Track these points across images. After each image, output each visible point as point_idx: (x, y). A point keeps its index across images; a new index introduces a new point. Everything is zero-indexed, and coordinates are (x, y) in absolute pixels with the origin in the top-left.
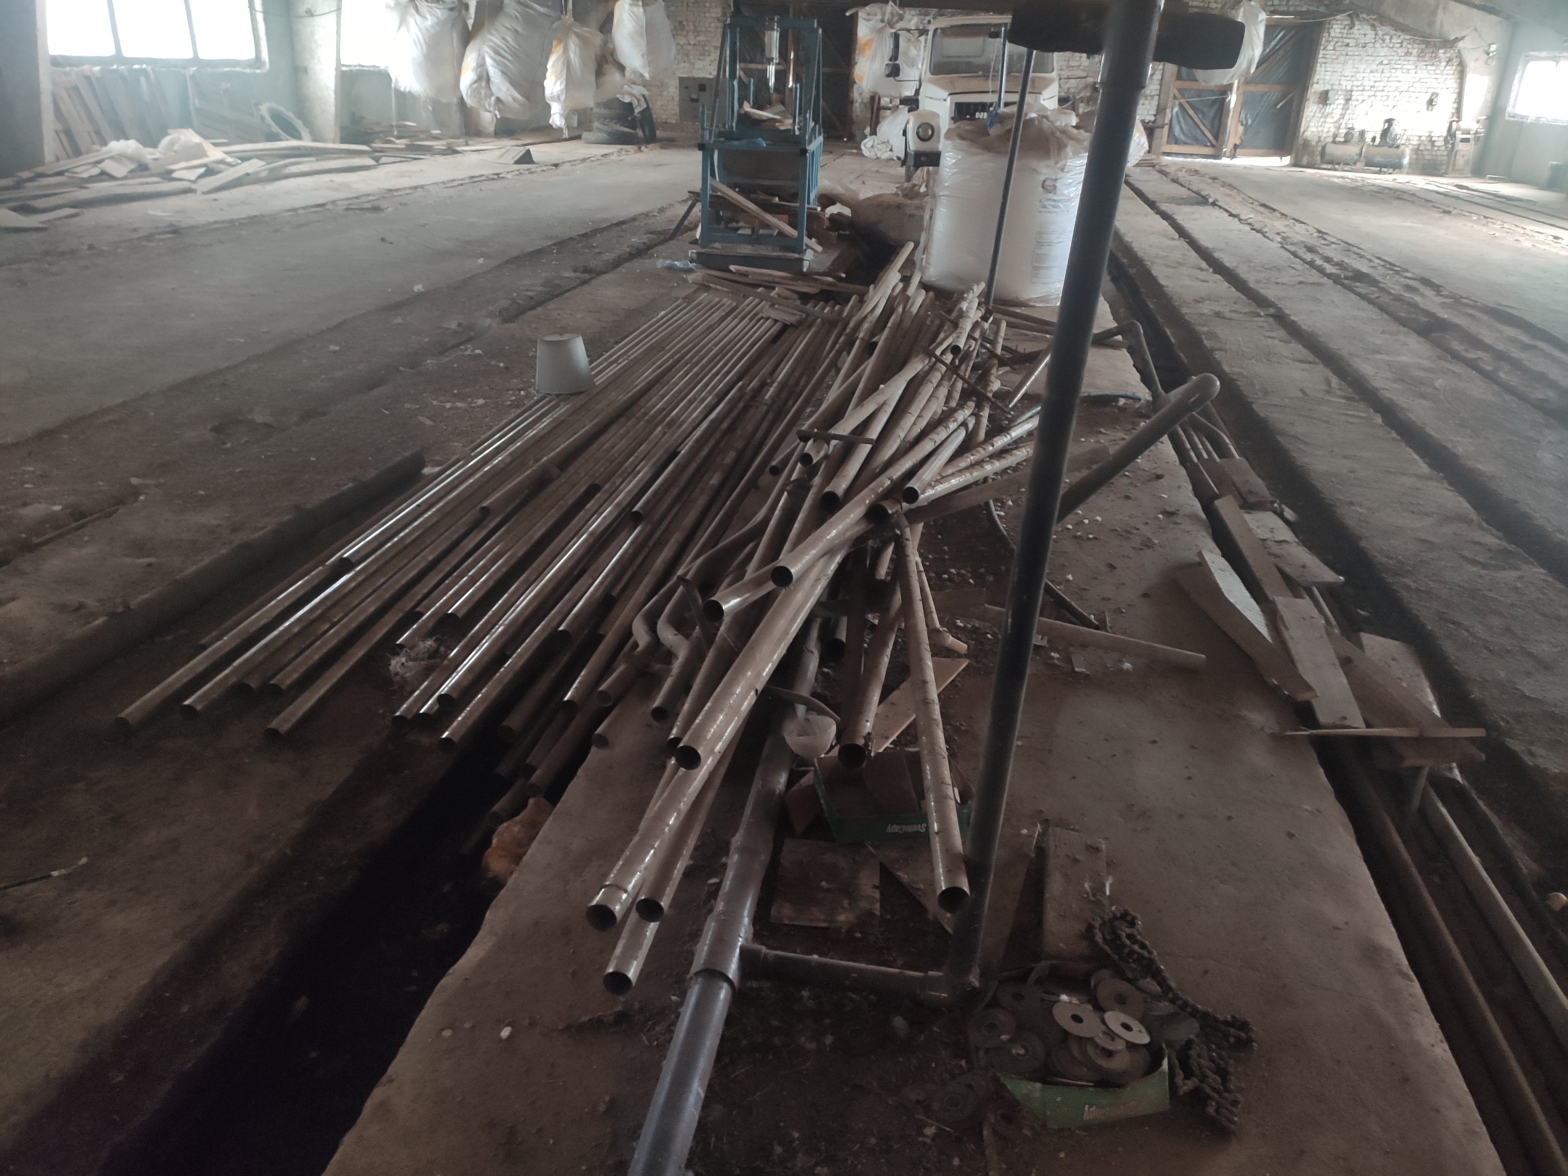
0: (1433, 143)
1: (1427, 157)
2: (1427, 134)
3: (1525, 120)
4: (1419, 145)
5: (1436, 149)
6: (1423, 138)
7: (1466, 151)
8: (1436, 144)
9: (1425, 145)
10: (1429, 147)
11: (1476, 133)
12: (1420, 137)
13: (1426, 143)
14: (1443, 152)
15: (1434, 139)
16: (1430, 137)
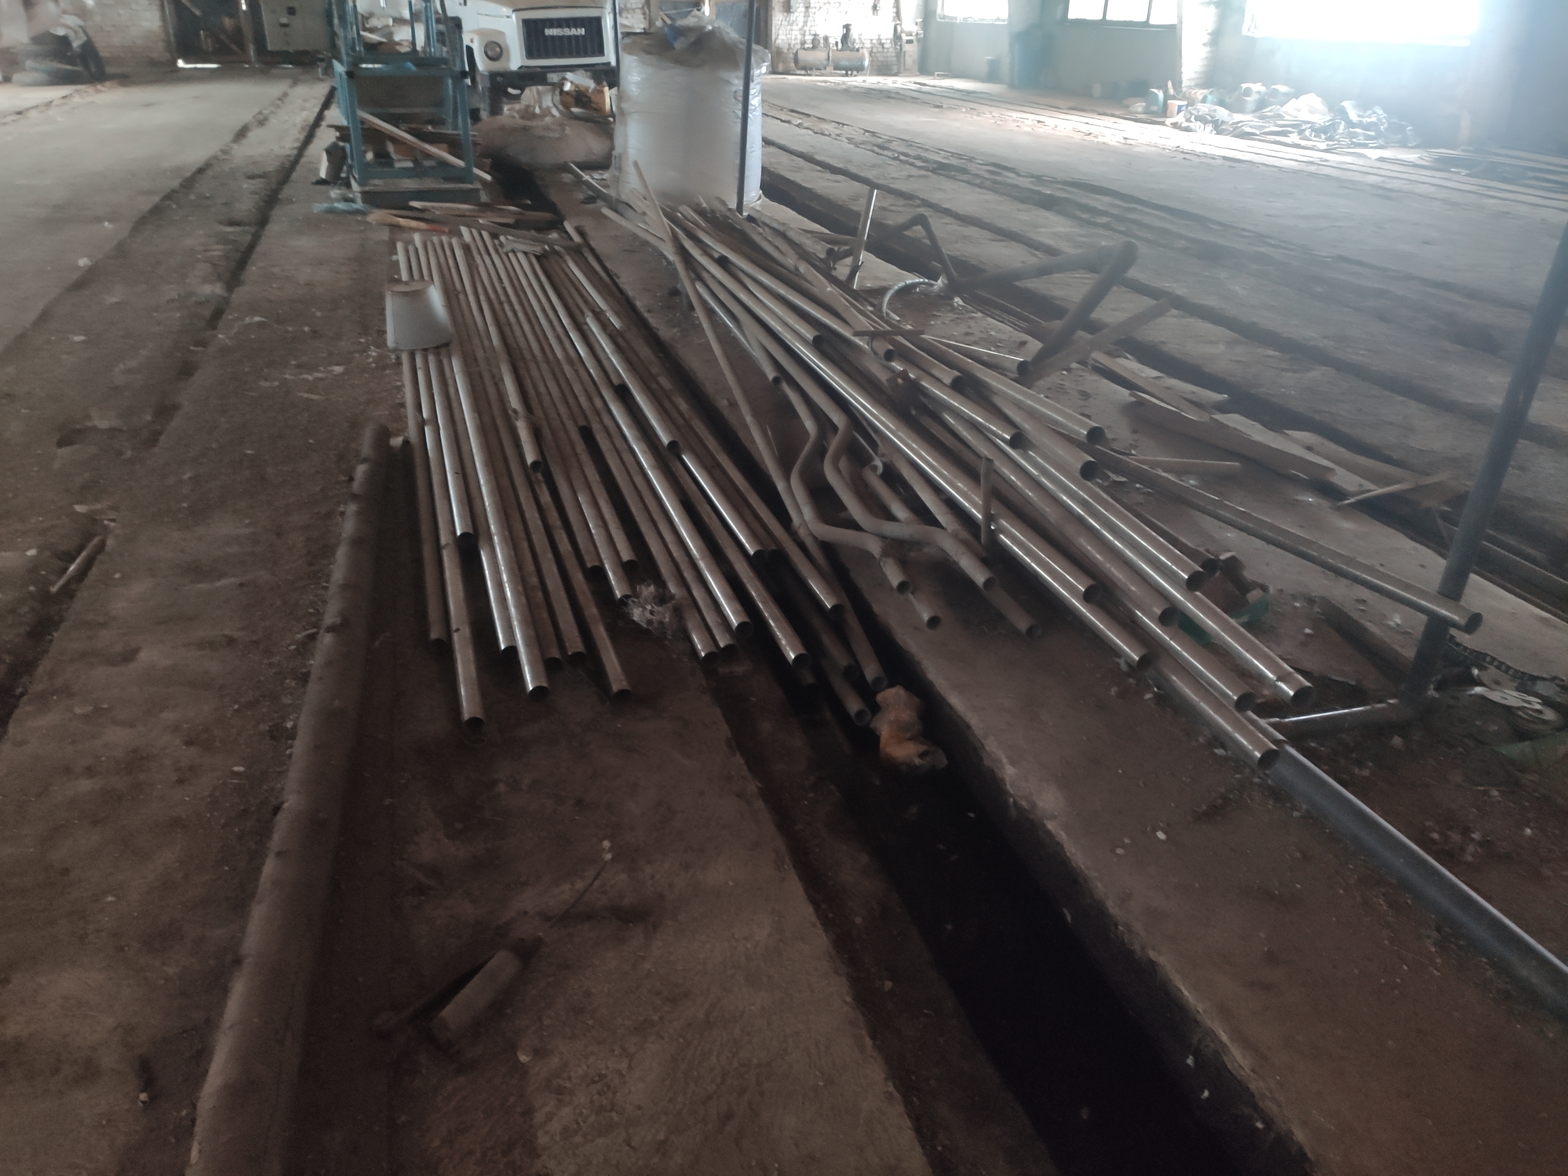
0: (882, 45)
1: (880, 59)
2: (877, 38)
3: (954, 21)
4: (872, 48)
5: (886, 50)
6: (874, 41)
7: (911, 51)
8: (886, 46)
9: (877, 48)
10: (881, 50)
11: (917, 34)
12: (871, 40)
13: (877, 45)
14: (892, 53)
15: (883, 41)
16: (879, 39)
